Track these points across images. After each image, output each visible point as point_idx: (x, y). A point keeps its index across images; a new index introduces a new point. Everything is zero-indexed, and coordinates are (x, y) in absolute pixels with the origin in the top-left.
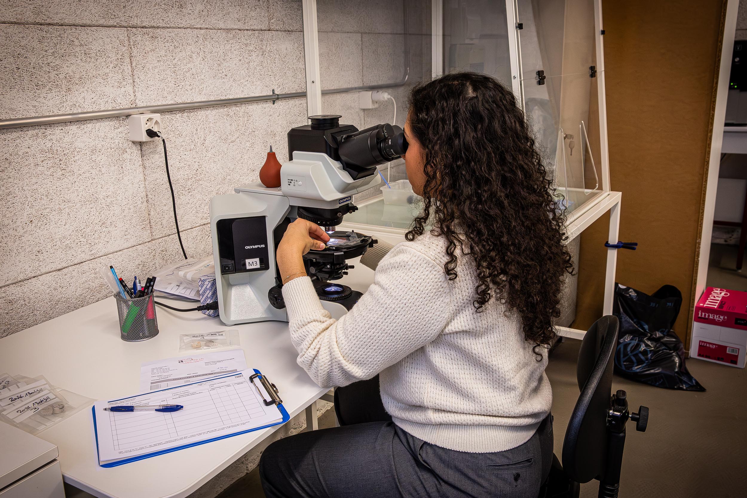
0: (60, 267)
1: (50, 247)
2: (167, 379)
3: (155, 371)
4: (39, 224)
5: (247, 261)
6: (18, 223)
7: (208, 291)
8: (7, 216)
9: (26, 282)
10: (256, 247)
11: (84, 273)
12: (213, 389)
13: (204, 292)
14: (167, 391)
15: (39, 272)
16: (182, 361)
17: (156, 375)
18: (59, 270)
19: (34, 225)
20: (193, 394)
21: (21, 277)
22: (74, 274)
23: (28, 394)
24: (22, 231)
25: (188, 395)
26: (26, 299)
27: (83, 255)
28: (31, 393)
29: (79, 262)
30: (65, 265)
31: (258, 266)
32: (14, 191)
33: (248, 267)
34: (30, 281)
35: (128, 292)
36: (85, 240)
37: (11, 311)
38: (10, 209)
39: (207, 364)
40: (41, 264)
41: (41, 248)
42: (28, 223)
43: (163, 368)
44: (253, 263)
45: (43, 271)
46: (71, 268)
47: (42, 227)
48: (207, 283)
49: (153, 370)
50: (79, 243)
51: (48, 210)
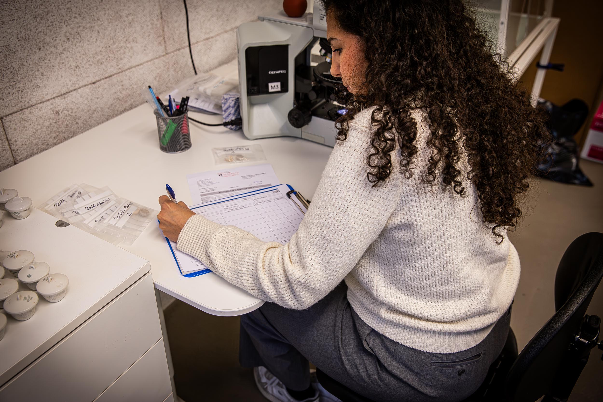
0: (94, 80)
1: (85, 62)
2: (213, 192)
3: (201, 183)
4: (75, 42)
5: (270, 85)
6: (58, 41)
7: (231, 109)
8: (48, 34)
9: (67, 94)
10: (278, 72)
11: (113, 85)
12: (258, 204)
13: (227, 109)
14: (218, 205)
15: (78, 86)
16: (221, 175)
17: (203, 187)
18: (94, 83)
19: (70, 42)
20: (242, 208)
21: (64, 90)
22: (106, 86)
23: (99, 204)
24: (62, 49)
25: (237, 209)
26: (69, 110)
27: (112, 69)
28: (102, 203)
29: (109, 75)
30: (98, 78)
31: (279, 89)
32: (51, 10)
33: (270, 90)
34: (71, 93)
35: (164, 109)
36: (113, 56)
37: (58, 121)
38: (50, 28)
39: (244, 177)
40: (79, 78)
41: (78, 64)
42: (66, 40)
43: (207, 181)
44: (275, 86)
45: (81, 84)
46: (103, 82)
47: (78, 44)
48: (230, 101)
49: (198, 182)
50: (108, 59)
51: (81, 28)
